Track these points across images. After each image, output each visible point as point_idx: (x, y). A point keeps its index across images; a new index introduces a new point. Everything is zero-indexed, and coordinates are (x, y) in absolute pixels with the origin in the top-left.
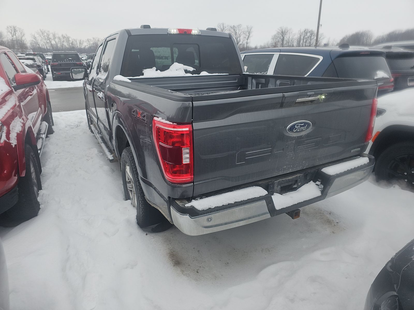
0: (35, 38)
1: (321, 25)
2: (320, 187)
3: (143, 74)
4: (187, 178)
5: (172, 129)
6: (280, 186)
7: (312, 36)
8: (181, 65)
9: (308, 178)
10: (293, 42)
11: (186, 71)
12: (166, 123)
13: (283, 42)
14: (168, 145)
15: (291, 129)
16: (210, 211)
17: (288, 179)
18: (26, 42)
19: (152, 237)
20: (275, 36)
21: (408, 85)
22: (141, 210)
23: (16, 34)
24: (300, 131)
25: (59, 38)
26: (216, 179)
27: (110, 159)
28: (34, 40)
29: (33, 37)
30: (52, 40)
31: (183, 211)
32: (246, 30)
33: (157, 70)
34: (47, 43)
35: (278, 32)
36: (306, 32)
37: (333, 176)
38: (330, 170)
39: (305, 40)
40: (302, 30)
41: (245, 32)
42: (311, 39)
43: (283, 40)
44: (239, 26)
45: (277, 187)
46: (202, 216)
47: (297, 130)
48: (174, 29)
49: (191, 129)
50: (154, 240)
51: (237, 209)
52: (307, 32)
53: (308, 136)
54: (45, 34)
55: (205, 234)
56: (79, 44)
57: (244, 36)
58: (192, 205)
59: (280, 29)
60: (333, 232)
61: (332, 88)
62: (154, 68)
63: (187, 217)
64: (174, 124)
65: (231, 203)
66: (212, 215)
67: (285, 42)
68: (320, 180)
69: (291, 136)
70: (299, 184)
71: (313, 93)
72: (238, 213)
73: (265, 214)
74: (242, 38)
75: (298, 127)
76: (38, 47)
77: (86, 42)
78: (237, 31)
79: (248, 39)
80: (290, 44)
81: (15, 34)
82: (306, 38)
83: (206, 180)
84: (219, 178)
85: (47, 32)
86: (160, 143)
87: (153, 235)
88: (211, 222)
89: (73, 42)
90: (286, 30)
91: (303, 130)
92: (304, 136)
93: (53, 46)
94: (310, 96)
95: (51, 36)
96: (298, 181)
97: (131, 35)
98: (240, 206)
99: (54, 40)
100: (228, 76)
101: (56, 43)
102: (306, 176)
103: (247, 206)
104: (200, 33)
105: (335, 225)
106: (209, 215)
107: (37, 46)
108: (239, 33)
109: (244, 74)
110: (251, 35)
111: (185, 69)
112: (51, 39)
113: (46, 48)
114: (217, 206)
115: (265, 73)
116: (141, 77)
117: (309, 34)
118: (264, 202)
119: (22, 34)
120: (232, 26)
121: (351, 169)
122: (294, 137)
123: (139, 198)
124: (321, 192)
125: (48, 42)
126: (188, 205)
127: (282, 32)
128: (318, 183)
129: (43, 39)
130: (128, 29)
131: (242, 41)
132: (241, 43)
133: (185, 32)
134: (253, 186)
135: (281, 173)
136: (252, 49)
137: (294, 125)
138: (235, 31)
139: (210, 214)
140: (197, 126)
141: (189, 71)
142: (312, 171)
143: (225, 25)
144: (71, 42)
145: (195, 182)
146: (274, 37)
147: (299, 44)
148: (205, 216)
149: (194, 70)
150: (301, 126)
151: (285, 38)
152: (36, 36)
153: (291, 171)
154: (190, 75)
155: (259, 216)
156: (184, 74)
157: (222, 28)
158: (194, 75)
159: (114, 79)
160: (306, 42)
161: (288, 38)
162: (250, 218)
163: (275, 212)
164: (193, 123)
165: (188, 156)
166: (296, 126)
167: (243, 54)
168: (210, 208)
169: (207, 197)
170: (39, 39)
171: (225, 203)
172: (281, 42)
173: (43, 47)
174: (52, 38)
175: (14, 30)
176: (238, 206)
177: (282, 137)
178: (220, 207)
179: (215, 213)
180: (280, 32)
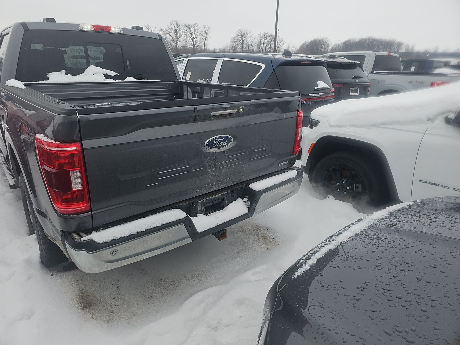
1: (279, 30)
2: (247, 204)
3: (48, 79)
4: (82, 207)
5: (57, 149)
6: (204, 206)
7: (271, 40)
8: (99, 69)
9: (235, 195)
10: (253, 47)
11: (107, 76)
12: (47, 142)
13: (243, 46)
14: (53, 168)
15: (210, 145)
16: (114, 243)
17: (213, 198)
19: (59, 278)
20: (234, 38)
21: (351, 95)
22: (43, 247)
24: (220, 147)
26: (121, 205)
27: (11, 184)
31: (79, 246)
32: (203, 30)
33: (66, 74)
35: (237, 35)
36: (265, 36)
37: (259, 191)
38: (257, 186)
39: (265, 45)
40: (262, 34)
41: (201, 33)
42: (271, 44)
43: (243, 44)
44: (195, 25)
45: (201, 207)
46: (104, 250)
47: (217, 145)
48: (87, 25)
49: (80, 149)
50: (61, 280)
51: (149, 237)
52: (267, 36)
53: (229, 151)
55: (110, 269)
57: (201, 37)
58: (90, 238)
59: (239, 31)
60: (268, 249)
61: (251, 100)
62: (64, 72)
63: (84, 253)
64: (57, 142)
65: (141, 232)
66: (117, 247)
67: (245, 46)
68: (247, 197)
69: (211, 152)
70: (226, 202)
71: (229, 106)
72: (153, 240)
73: (184, 238)
74: (198, 38)
75: (218, 142)
78: (193, 31)
79: (205, 40)
80: (250, 48)
82: (266, 43)
83: (108, 207)
84: (125, 204)
86: (46, 167)
87: (61, 274)
88: (117, 255)
90: (245, 33)
91: (224, 145)
92: (225, 151)
94: (226, 109)
96: (225, 199)
97: (29, 30)
98: (153, 233)
100: (160, 83)
102: (232, 193)
103: (161, 233)
104: (122, 32)
105: (271, 241)
106: (113, 247)
108: (196, 33)
109: (179, 81)
110: (208, 36)
111: (105, 73)
114: (123, 236)
115: (210, 80)
117: (268, 39)
118: (182, 226)
120: (187, 24)
121: (278, 183)
122: (214, 153)
123: (39, 233)
124: (248, 209)
126: (85, 238)
127: (242, 35)
128: (246, 199)
130: (25, 22)
131: (198, 42)
132: (197, 44)
133: (102, 29)
134: (171, 209)
135: (203, 192)
136: (210, 52)
137: (213, 140)
138: (191, 30)
139: (115, 247)
140: (88, 144)
142: (240, 187)
143: (179, 24)
145: (93, 211)
146: (234, 40)
147: (260, 48)
148: (108, 249)
149: (117, 74)
150: (221, 141)
151: (245, 41)
153: (214, 189)
154: (111, 80)
155: (178, 241)
156: (104, 80)
157: (176, 26)
158: (117, 81)
159: (6, 84)
160: (266, 47)
161: (248, 41)
162: (166, 245)
163: (197, 235)
164: (83, 141)
165: (79, 180)
166: (215, 141)
167: (186, 58)
168: (114, 239)
169: (112, 226)
171: (134, 231)
172: (241, 46)
176: (150, 234)
177: (199, 154)
178: (127, 237)
179: (121, 244)
180: (240, 35)
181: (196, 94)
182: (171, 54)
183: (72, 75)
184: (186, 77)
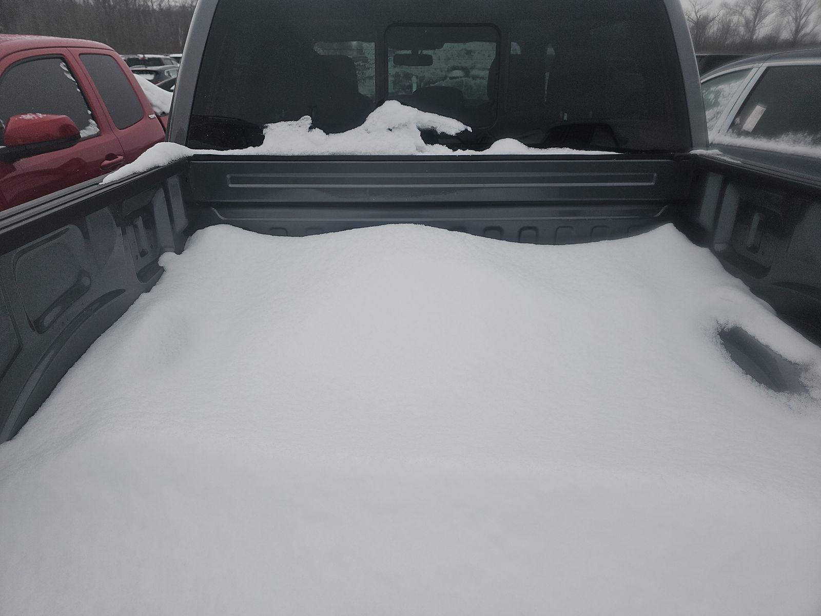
3: (260, 141)
11: (430, 136)
33: (312, 128)
62: (307, 120)
100: (615, 161)
109: (694, 155)
116: (251, 151)
141: (443, 133)
149: (466, 130)
154: (441, 150)
156: (418, 148)
158: (459, 152)
167: (761, 64)
181: (756, 218)
182: (689, 57)
183: (327, 132)
184: (743, 121)
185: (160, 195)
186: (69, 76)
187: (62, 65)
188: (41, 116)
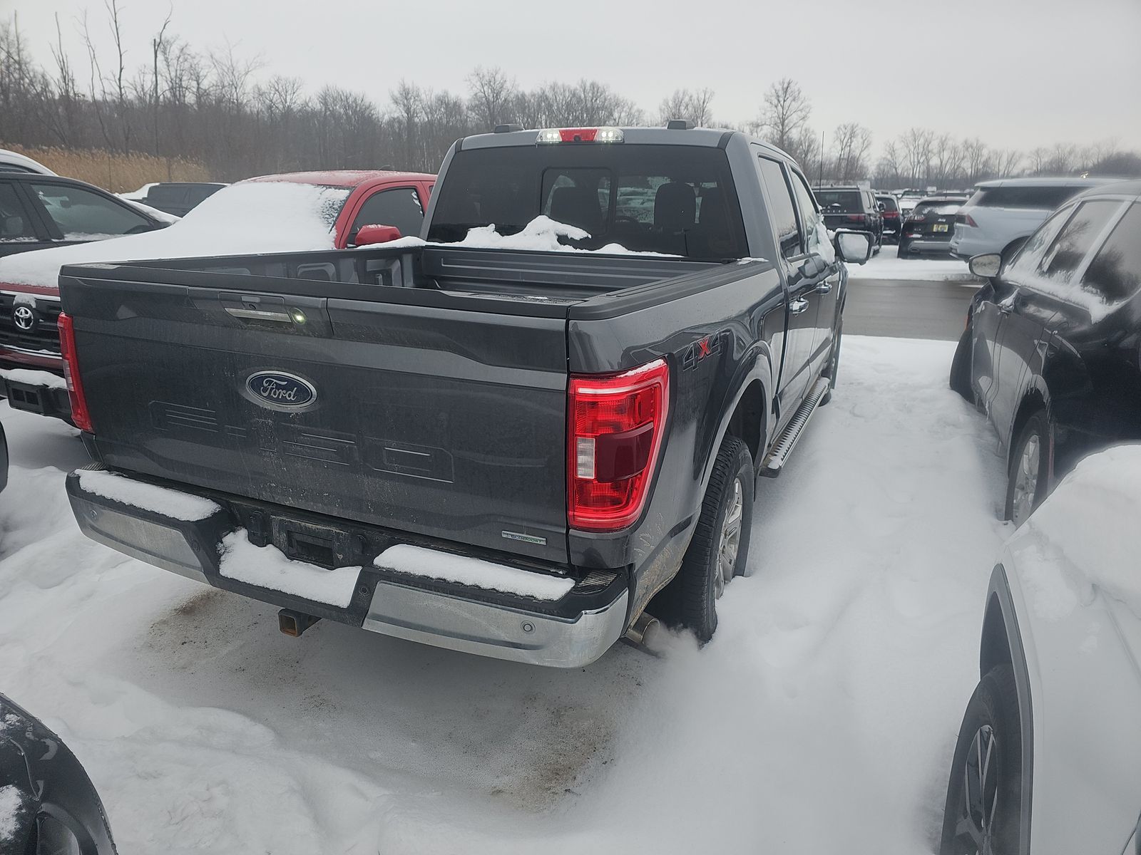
0: (893, 152)
6: (285, 535)
15: (256, 386)
18: (869, 163)
23: (853, 144)
25: (955, 150)
28: (889, 157)
29: (888, 149)
30: (934, 155)
34: (919, 162)
45: (280, 533)
47: (270, 393)
54: (922, 141)
56: (1005, 164)
62: (492, 226)
75: (271, 386)
76: (892, 175)
77: (1029, 157)
81: (849, 144)
85: (926, 135)
89: (990, 158)
91: (287, 398)
93: (931, 171)
94: (252, 306)
95: (934, 146)
99: (940, 157)
101: (942, 163)
107: (891, 173)
111: (561, 234)
112: (932, 153)
113: (911, 176)
118: (181, 536)
119: (866, 142)
122: (266, 409)
125: (921, 161)
129: (912, 155)
137: (262, 378)
141: (571, 239)
144: (984, 159)
149: (587, 236)
152: (898, 146)
156: (554, 247)
158: (580, 251)
166: (267, 383)
170: (901, 152)
173: (905, 174)
174: (935, 151)
175: (851, 134)
177: (234, 400)
183: (501, 234)
185: (398, 263)
186: (417, 202)
187: (414, 194)
188: (380, 226)
